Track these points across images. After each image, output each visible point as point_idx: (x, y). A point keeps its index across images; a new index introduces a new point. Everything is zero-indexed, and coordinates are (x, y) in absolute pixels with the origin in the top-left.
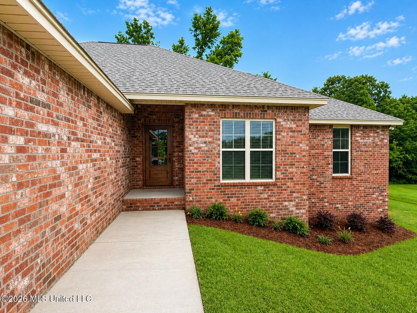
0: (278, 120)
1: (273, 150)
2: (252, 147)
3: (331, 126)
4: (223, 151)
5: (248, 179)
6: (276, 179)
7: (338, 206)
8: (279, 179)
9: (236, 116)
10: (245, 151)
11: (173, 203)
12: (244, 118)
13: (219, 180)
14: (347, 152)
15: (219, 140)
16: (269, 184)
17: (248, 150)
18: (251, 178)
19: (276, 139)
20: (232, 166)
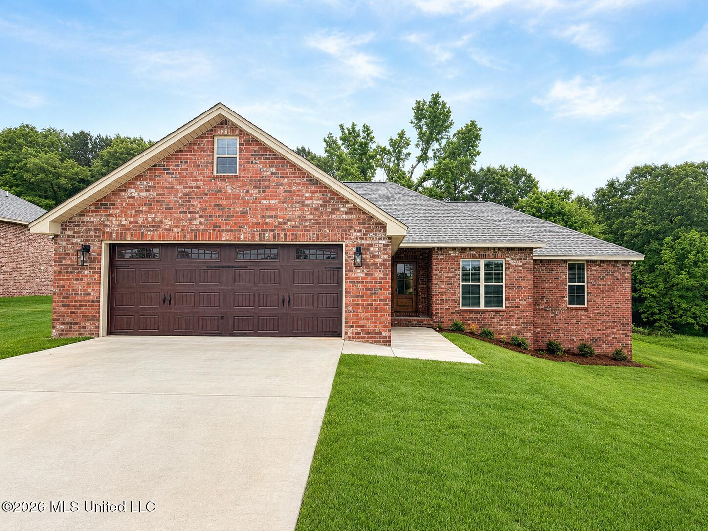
0: (507, 259)
1: (503, 284)
2: (485, 281)
3: (565, 261)
4: (462, 285)
5: (482, 306)
6: (506, 307)
7: (574, 338)
8: (508, 307)
9: (474, 256)
10: (479, 285)
11: (423, 322)
12: (479, 258)
13: (459, 306)
14: (584, 285)
15: (459, 275)
16: (500, 311)
17: (482, 283)
18: (485, 306)
19: (506, 275)
20: (470, 296)
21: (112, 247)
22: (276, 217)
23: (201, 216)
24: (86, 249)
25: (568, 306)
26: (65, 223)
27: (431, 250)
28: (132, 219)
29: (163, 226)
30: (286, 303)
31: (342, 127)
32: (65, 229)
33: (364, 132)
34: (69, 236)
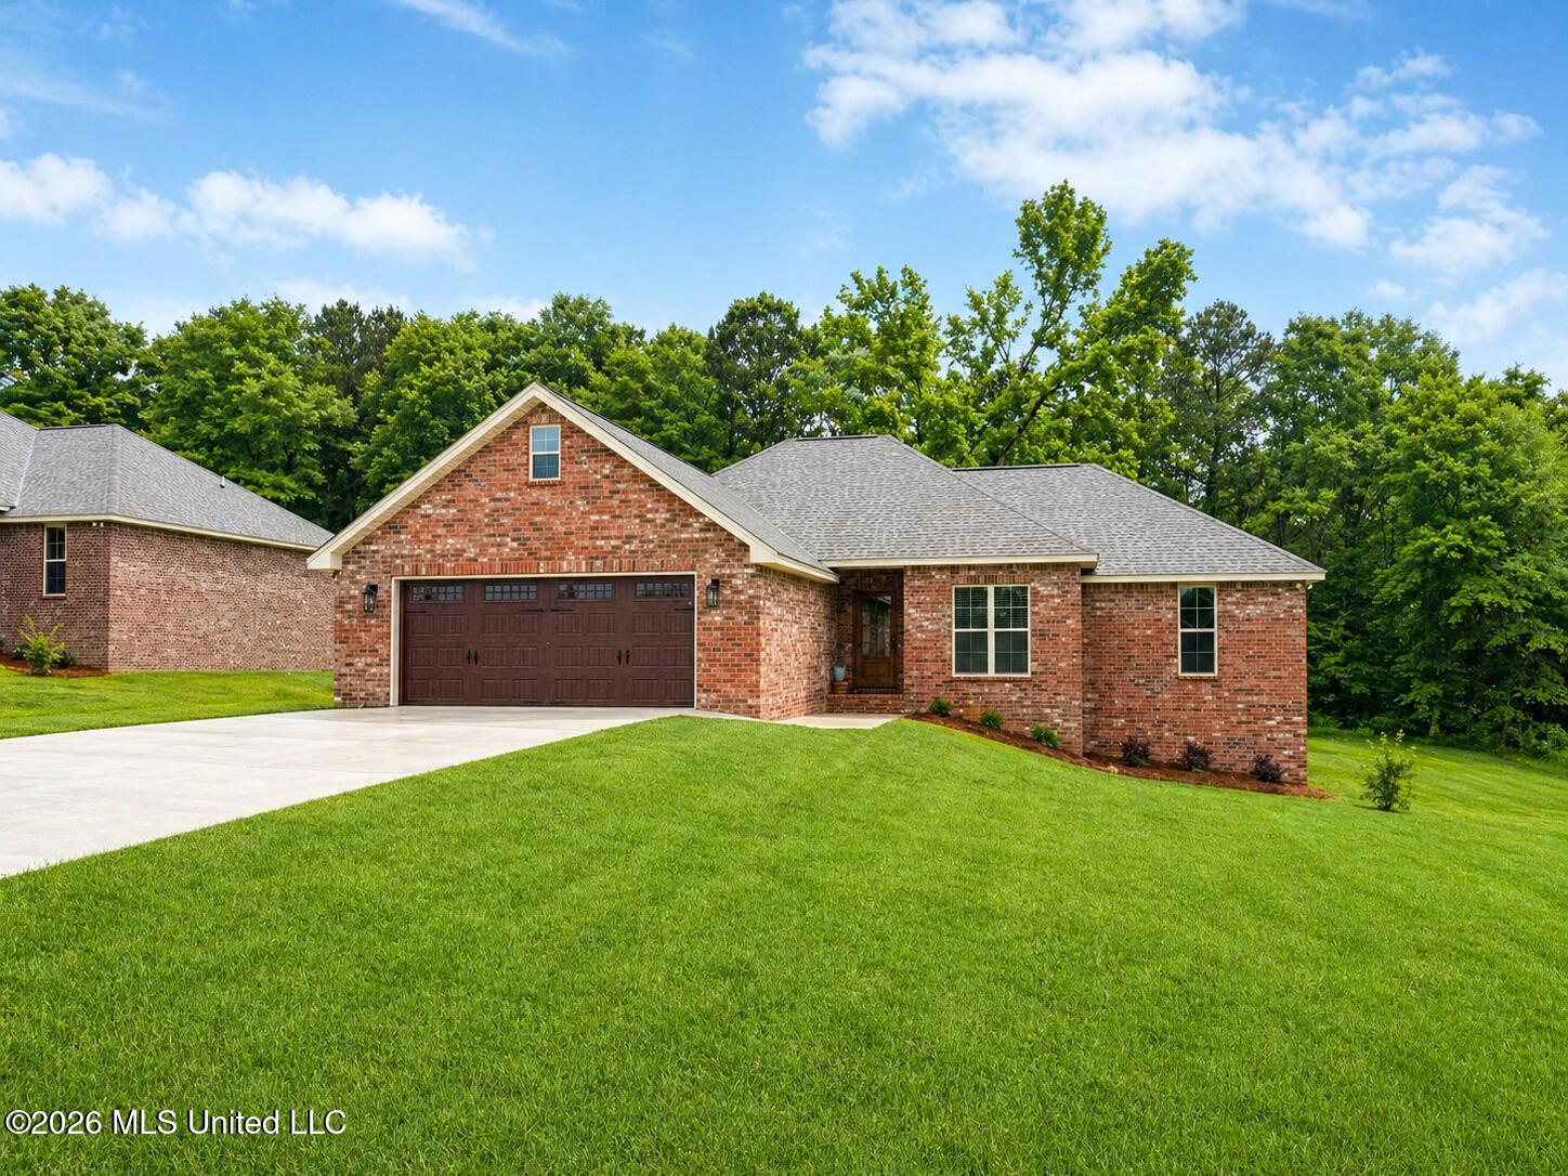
0: (1033, 585)
1: (1028, 629)
2: (997, 626)
3: (1173, 585)
4: (956, 633)
5: (991, 673)
6: (1033, 673)
8: (1036, 673)
9: (975, 580)
10: (986, 632)
12: (985, 583)
13: (952, 674)
14: (1212, 634)
15: (950, 616)
16: (1022, 680)
17: (991, 630)
18: (996, 671)
19: (1033, 613)
20: (970, 656)
21: (405, 586)
22: (609, 538)
23: (513, 540)
24: (372, 590)
25: (1180, 674)
26: (351, 554)
27: (899, 573)
28: (428, 546)
29: (465, 555)
30: (624, 660)
31: (857, 279)
32: (348, 563)
33: (906, 285)
34: (352, 571)
